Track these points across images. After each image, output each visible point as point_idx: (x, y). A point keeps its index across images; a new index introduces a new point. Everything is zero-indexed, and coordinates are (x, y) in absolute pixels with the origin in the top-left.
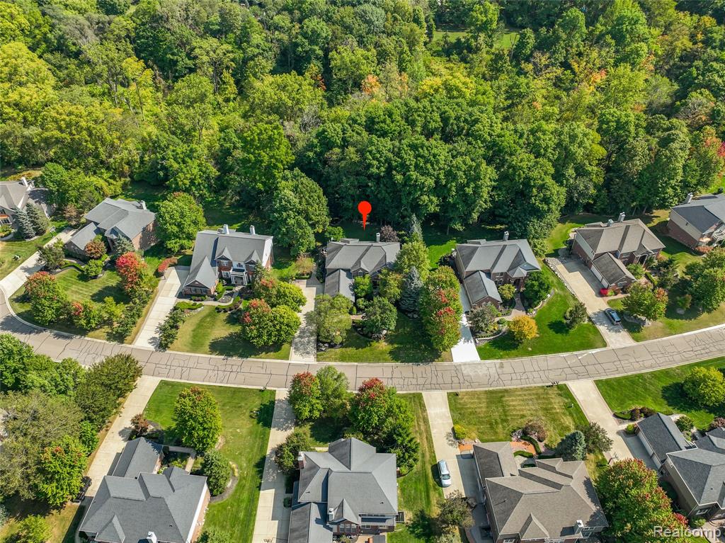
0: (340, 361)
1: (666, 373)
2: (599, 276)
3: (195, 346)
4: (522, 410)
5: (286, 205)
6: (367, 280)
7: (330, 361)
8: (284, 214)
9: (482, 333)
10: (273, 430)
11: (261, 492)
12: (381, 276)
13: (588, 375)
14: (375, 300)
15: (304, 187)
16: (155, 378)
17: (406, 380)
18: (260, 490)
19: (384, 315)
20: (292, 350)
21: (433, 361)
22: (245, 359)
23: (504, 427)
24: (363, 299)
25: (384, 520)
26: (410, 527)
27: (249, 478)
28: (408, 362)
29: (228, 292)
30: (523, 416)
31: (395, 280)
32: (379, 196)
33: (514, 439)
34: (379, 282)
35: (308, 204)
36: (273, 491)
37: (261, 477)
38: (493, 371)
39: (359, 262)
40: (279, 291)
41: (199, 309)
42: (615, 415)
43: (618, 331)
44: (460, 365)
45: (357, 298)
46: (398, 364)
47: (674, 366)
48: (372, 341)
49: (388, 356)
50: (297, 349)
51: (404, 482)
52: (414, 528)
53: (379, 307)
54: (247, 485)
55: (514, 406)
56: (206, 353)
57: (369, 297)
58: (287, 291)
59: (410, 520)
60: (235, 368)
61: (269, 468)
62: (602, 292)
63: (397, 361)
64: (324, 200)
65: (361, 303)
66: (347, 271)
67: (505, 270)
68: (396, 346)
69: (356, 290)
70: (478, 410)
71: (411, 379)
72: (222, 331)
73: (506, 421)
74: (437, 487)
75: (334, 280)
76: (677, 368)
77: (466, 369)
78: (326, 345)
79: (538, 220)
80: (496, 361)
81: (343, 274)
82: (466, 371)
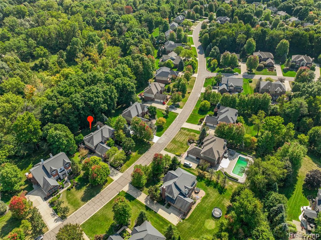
1: (194, 110)
2: (159, 101)
3: (76, 206)
4: (182, 139)
5: (60, 136)
6: (111, 140)
7: (126, 170)
8: (61, 140)
10: (138, 198)
11: (158, 213)
12: (116, 134)
13: (183, 122)
18: (157, 213)
21: (150, 147)
22: (100, 193)
23: (184, 145)
25: (194, 183)
28: (145, 152)
29: (64, 182)
30: (184, 140)
31: (122, 132)
33: (189, 145)
36: (160, 209)
37: (152, 210)
38: (166, 137)
39: (103, 137)
41: (61, 196)
42: (198, 125)
43: (176, 109)
44: (157, 142)
46: (144, 154)
47: (194, 108)
48: (130, 155)
49: (139, 155)
50: (112, 176)
52: (198, 180)
53: (128, 141)
55: (180, 140)
56: (84, 204)
60: (101, 198)
61: (151, 206)
62: (164, 104)
66: (101, 142)
67: (142, 112)
68: (137, 151)
69: (111, 145)
70: (175, 147)
72: (80, 194)
73: (183, 144)
74: (190, 169)
76: (195, 108)
78: (119, 167)
80: (163, 135)
81: (101, 144)
82: (160, 142)
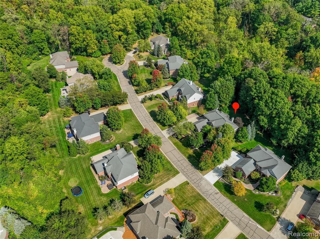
3: (148, 108)
7: (171, 141)
9: (227, 179)
10: (133, 141)
16: (131, 107)
17: (182, 166)
21: (198, 170)
22: (153, 121)
23: (185, 206)
26: (122, 193)
27: (112, 145)
28: (190, 162)
31: (213, 133)
33: (182, 211)
38: (211, 191)
41: (162, 100)
44: (204, 179)
48: (190, 147)
49: (187, 155)
50: (168, 130)
51: (138, 184)
52: (123, 195)
54: (110, 146)
56: (148, 112)
59: (125, 192)
60: (148, 121)
62: (301, 216)
63: (188, 159)
66: (209, 121)
67: (262, 167)
68: (194, 155)
70: (187, 194)
71: (183, 167)
73: (189, 205)
75: (201, 120)
77: (204, 182)
79: (308, 164)
80: (217, 190)
81: (207, 121)
82: (203, 182)
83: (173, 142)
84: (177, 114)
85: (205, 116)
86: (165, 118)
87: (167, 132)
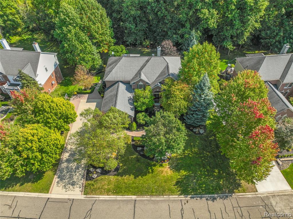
0: (114, 194)
5: (65, 19)
6: (147, 93)
7: (101, 194)
8: (64, 28)
12: (164, 87)
14: (158, 115)
15: (85, 3)
19: (171, 136)
20: (56, 179)
24: (143, 113)
31: (182, 90)
32: (159, 13)
34: (162, 94)
35: (90, 20)
39: (139, 73)
40: (36, 107)
45: (137, 112)
48: (155, 165)
50: (61, 178)
53: (164, 125)
57: (150, 112)
58: (46, 106)
64: (107, 21)
65: (142, 118)
66: (127, 83)
68: (183, 173)
69: (135, 104)
75: (112, 94)
78: (99, 170)
81: (122, 87)
83: (108, 192)
84: (50, 121)
85: (111, 80)
86: (28, 158)
87: (61, 184)
